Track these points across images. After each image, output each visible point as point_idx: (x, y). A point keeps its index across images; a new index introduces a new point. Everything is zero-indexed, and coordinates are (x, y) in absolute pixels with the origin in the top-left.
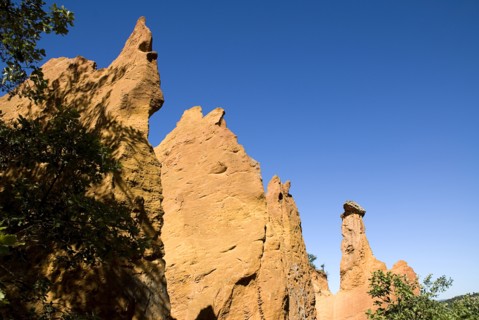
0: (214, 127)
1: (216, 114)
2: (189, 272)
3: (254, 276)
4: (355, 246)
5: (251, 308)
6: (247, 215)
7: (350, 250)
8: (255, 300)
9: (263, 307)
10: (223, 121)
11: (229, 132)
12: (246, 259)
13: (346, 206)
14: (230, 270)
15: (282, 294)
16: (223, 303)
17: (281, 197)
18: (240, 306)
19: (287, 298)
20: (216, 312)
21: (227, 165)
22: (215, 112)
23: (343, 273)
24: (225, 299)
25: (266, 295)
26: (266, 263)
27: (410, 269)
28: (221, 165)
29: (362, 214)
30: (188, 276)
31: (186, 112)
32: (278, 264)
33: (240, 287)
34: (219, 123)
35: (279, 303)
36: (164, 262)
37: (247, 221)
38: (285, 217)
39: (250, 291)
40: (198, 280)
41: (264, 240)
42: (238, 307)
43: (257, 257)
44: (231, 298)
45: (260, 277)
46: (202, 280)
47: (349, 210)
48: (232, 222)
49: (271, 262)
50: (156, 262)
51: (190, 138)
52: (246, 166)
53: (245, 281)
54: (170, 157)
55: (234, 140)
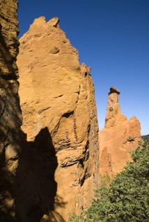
0: (53, 28)
1: (54, 21)
2: (34, 108)
3: (72, 113)
4: (114, 108)
5: (70, 131)
6: (70, 78)
7: (111, 110)
8: (72, 126)
9: (76, 130)
10: (58, 26)
11: (61, 31)
12: (68, 102)
13: (111, 89)
14: (58, 108)
15: (87, 124)
16: (54, 127)
17: (86, 74)
18: (63, 128)
19: (89, 126)
20: (50, 131)
21: (60, 49)
22: (53, 19)
23: (106, 120)
24: (55, 125)
25: (79, 123)
26: (79, 106)
27: (137, 120)
28: (56, 49)
29: (118, 93)
30: (34, 110)
31: (36, 20)
32: (86, 107)
33: (64, 118)
34: (56, 26)
35: (85, 129)
36: (18, 83)
37: (70, 82)
38: (88, 85)
39: (70, 121)
40: (40, 113)
41: (79, 93)
42: (62, 129)
43: (74, 102)
44: (59, 124)
45: (76, 113)
46: (43, 113)
47: (112, 91)
48: (61, 82)
49: (82, 106)
50: (12, 81)
51: (38, 33)
52: (70, 51)
53: (67, 115)
54: (25, 44)
55: (64, 36)
